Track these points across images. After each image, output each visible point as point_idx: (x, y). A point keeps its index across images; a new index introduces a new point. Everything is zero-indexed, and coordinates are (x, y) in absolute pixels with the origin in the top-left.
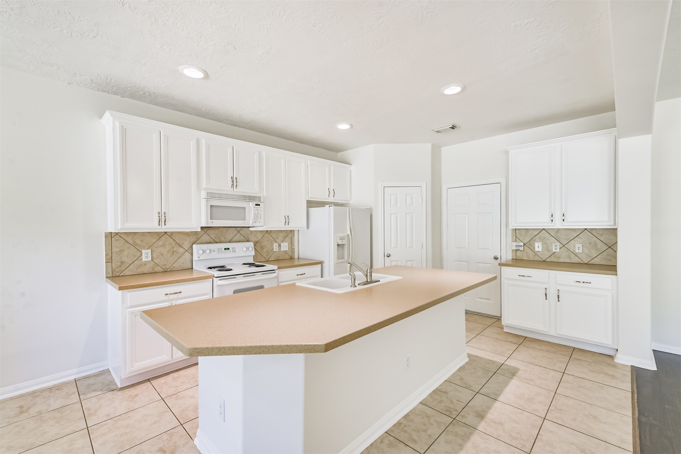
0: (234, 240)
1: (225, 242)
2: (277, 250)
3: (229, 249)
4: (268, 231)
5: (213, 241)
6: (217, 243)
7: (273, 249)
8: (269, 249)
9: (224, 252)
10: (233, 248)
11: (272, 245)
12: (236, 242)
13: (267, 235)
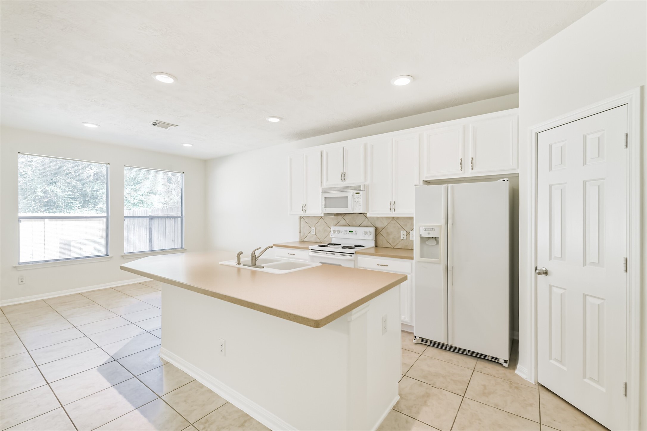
0: (362, 224)
1: (356, 226)
2: (405, 238)
3: (352, 232)
4: (394, 217)
5: (348, 225)
6: (350, 226)
7: (401, 236)
8: (395, 237)
9: (348, 234)
10: (355, 232)
11: (399, 233)
12: (364, 226)
13: (393, 222)
